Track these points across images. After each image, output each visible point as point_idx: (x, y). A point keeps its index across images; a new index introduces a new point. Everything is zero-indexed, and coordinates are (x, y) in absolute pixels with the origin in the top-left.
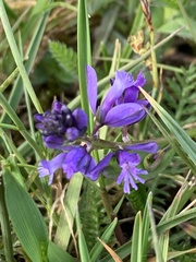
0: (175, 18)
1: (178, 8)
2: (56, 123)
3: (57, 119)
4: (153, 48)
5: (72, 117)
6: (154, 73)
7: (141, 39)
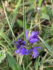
0: (44, 15)
1: (45, 13)
2: (19, 44)
3: (19, 43)
4: (40, 23)
5: (22, 43)
6: (40, 28)
7: (37, 21)
